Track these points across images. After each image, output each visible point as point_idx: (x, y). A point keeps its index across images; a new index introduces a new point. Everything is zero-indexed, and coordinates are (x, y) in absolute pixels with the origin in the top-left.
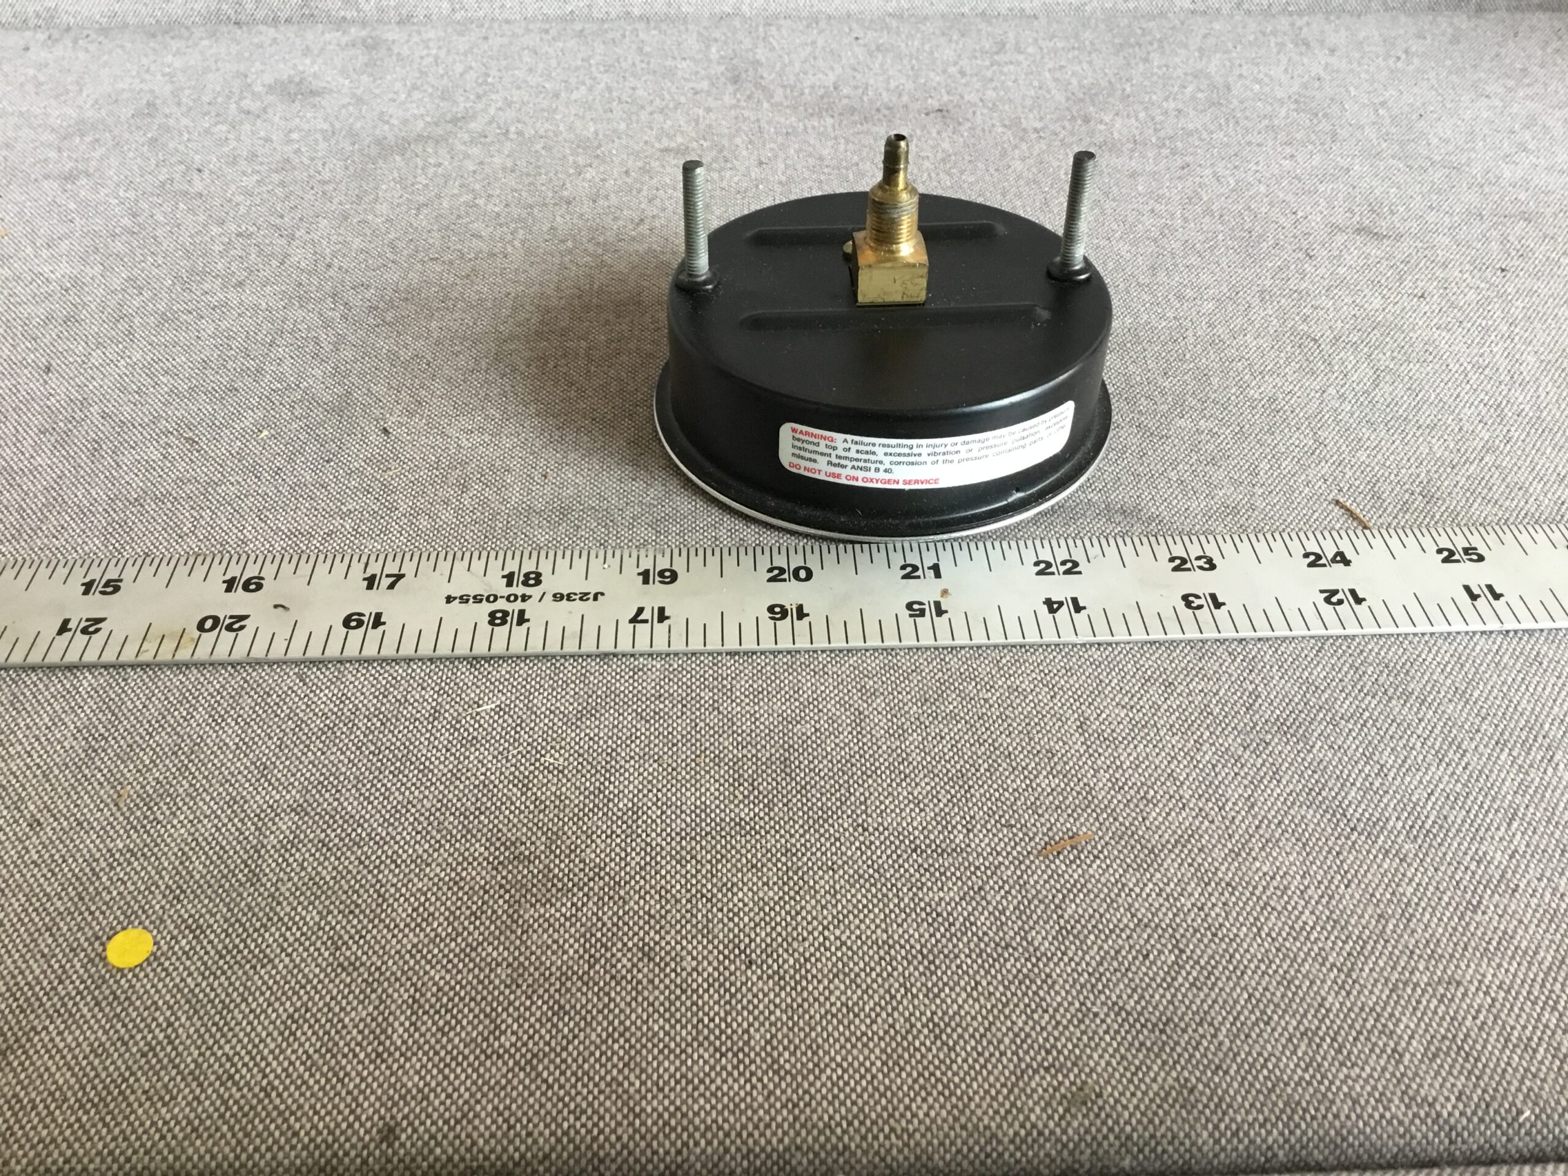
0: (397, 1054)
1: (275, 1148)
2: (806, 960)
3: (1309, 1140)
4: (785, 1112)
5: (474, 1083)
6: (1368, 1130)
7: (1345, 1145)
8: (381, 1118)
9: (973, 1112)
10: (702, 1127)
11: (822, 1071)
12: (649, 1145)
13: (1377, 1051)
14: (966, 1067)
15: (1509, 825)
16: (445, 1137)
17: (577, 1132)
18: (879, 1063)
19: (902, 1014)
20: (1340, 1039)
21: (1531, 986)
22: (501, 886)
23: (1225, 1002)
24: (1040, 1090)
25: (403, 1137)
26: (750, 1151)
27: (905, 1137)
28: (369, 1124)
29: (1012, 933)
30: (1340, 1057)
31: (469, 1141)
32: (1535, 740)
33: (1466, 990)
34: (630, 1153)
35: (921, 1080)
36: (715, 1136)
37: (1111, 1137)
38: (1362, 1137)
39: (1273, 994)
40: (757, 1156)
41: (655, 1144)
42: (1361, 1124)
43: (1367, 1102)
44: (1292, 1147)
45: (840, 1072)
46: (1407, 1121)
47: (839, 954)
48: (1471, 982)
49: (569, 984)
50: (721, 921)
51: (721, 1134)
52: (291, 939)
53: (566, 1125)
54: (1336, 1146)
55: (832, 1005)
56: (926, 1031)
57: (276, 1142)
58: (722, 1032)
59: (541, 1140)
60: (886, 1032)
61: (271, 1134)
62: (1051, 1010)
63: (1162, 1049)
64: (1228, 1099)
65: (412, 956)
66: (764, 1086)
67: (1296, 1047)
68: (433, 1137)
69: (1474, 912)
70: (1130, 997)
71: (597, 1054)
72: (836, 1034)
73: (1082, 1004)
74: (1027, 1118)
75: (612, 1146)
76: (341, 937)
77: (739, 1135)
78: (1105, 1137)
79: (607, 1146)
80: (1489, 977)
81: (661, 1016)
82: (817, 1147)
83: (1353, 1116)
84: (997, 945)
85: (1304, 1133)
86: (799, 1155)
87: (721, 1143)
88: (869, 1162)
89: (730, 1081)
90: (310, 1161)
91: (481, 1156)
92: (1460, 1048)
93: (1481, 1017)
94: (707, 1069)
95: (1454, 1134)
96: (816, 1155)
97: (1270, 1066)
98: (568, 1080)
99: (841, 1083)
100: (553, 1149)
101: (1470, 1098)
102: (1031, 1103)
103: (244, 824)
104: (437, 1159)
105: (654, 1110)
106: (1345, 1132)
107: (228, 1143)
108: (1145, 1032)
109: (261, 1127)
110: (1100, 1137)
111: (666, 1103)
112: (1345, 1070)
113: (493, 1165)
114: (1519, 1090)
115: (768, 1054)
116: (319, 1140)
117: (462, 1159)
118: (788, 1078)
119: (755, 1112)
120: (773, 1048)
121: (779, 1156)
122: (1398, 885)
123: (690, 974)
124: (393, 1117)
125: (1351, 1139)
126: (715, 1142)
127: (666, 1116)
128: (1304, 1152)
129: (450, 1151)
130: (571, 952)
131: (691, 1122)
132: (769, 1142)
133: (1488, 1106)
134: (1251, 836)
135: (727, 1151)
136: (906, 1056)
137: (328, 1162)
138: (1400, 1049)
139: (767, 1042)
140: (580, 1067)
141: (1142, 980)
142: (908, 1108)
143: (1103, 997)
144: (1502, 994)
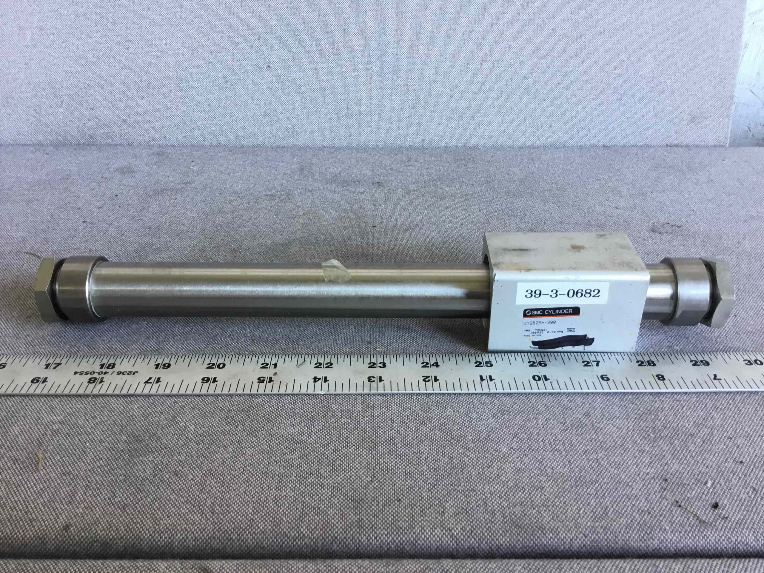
0: (76, 503)
1: (25, 531)
2: (235, 477)
3: (403, 541)
4: (212, 526)
5: (102, 512)
6: (425, 539)
7: (417, 544)
8: (65, 522)
9: (280, 528)
10: (180, 530)
11: (229, 513)
12: (160, 535)
13: (436, 512)
14: (282, 513)
15: (513, 439)
16: (87, 529)
17: (134, 529)
18: (251, 511)
19: (264, 495)
20: (423, 507)
21: (502, 493)
22: (129, 450)
23: (385, 494)
24: (307, 521)
25: (72, 529)
26: (196, 538)
27: (254, 535)
28: (60, 524)
29: (314, 470)
30: (422, 513)
31: (95, 531)
32: (533, 411)
33: (477, 493)
34: (152, 537)
35: (265, 517)
36: (184, 532)
37: (330, 538)
38: (423, 542)
39: (403, 492)
40: (198, 540)
41: (162, 535)
42: (423, 536)
43: (427, 528)
44: (397, 544)
45: (236, 513)
46: (440, 536)
47: (247, 475)
48: (479, 491)
49: (144, 483)
50: (207, 464)
51: (186, 532)
52: (48, 464)
53: (131, 527)
54: (414, 545)
55: (240, 492)
56: (271, 501)
57: (26, 529)
58: (196, 499)
59: (121, 532)
60: (257, 501)
61: (25, 526)
62: (320, 495)
63: (356, 509)
64: (375, 525)
65: (90, 471)
66: (206, 517)
67: (406, 509)
68: (82, 529)
69: (489, 468)
70: (350, 491)
71: (149, 505)
72: (238, 501)
73: (332, 493)
74: (300, 530)
75: (146, 535)
76: (66, 465)
77: (193, 533)
78: (327, 537)
79: (144, 535)
80: (487, 489)
81: (175, 494)
82: (221, 538)
83: (421, 534)
84: (307, 473)
85: (401, 539)
86: (214, 540)
87: (186, 535)
88: (239, 544)
89: (195, 515)
90: (37, 536)
91: (98, 537)
92: (467, 512)
93: (479, 502)
94: (187, 511)
95: (458, 542)
96: (220, 541)
97: (395, 515)
98: (135, 513)
99: (235, 517)
100: (124, 535)
101: (466, 529)
102: (303, 525)
103: (41, 427)
104: (82, 537)
105: (164, 523)
106: (417, 539)
107: (9, 529)
108: (352, 503)
109: (22, 524)
110: (325, 537)
111: (169, 521)
112: (422, 518)
113: (102, 540)
114: (485, 527)
115: (211, 507)
116: (41, 529)
117: (91, 537)
118: (216, 515)
119: (201, 525)
120: (214, 505)
121: (206, 541)
122: (463, 458)
123: (190, 481)
124: (69, 522)
125: (419, 542)
126: (184, 535)
127: (168, 525)
128: (401, 546)
129: (88, 534)
130: (148, 472)
131: (176, 528)
132: (203, 535)
133: (472, 532)
134: (413, 440)
135: (187, 538)
136: (262, 509)
137: (43, 536)
138: (445, 512)
139: (212, 503)
140: (141, 509)
141: (357, 486)
142: (257, 525)
143: (340, 491)
144: (490, 495)
